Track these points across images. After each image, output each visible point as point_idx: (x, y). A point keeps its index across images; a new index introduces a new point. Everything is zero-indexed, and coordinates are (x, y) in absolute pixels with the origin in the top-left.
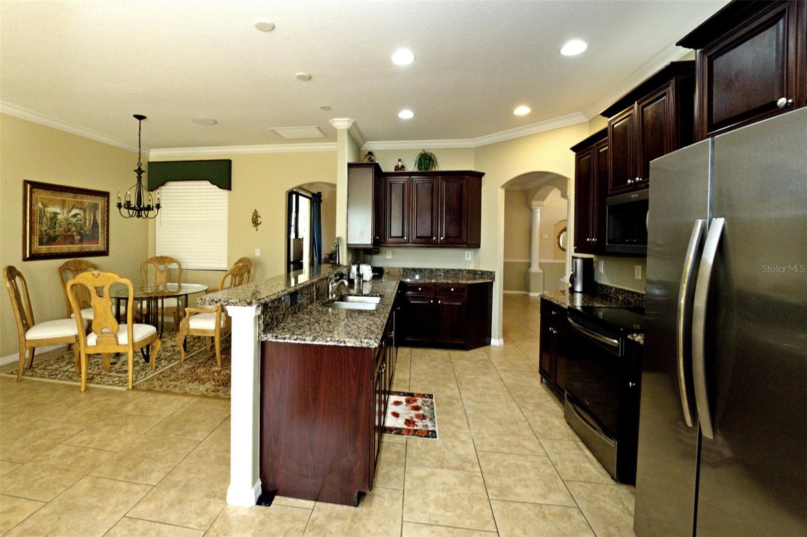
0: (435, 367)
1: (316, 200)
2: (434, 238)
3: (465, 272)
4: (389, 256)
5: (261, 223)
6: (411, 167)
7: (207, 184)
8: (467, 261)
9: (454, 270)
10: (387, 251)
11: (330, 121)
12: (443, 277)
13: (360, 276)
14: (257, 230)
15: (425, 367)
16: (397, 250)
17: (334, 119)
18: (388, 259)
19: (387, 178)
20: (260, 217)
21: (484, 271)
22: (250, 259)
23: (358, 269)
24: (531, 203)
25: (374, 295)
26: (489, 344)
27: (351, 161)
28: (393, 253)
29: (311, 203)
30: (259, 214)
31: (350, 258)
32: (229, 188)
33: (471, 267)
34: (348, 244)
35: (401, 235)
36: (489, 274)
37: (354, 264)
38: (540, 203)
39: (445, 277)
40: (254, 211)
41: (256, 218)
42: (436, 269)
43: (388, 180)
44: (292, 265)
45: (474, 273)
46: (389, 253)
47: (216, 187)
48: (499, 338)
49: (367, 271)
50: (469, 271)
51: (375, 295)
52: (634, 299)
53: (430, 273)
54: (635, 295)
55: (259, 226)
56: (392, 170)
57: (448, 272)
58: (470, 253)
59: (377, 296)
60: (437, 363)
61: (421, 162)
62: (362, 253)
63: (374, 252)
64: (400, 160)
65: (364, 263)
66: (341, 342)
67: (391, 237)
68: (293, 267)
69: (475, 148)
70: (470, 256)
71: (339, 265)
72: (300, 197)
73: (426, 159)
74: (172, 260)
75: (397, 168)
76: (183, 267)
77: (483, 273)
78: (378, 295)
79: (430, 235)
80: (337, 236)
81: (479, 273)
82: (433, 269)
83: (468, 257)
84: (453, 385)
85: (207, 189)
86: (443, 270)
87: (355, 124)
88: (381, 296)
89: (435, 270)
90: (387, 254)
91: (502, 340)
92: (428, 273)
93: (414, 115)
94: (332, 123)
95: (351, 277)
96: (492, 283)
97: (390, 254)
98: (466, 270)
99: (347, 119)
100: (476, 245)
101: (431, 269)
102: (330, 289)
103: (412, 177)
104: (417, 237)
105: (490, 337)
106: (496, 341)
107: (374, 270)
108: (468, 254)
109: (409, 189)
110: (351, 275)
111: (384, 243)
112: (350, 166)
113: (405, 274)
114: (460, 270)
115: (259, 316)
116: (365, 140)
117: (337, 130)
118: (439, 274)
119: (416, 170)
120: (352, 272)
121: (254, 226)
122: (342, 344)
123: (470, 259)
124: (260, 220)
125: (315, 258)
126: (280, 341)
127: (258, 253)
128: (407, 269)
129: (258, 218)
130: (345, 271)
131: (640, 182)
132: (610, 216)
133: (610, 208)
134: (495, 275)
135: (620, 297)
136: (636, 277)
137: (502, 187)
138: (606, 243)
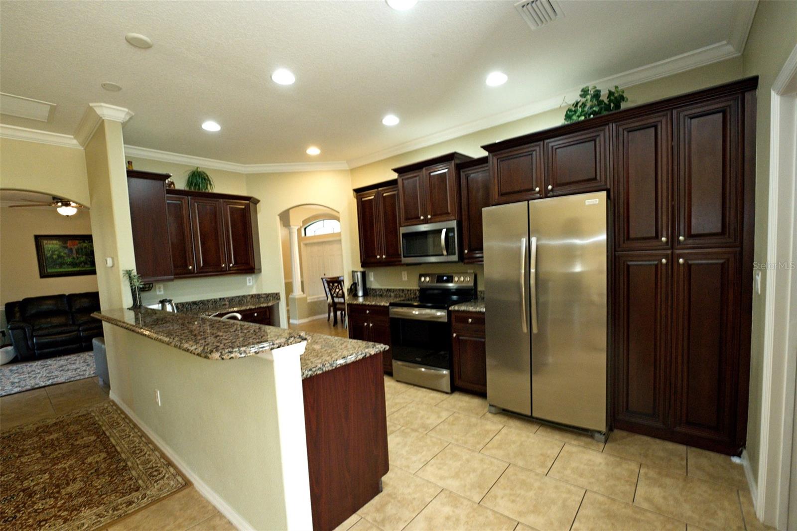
3: (249, 297)
4: (160, 291)
8: (249, 286)
9: (239, 297)
10: (158, 286)
12: (227, 306)
18: (159, 295)
28: (166, 288)
33: (254, 291)
35: (184, 265)
36: (273, 295)
39: (232, 306)
42: (220, 299)
45: (258, 296)
46: (160, 288)
50: (253, 296)
53: (214, 304)
54: (405, 291)
57: (233, 299)
58: (251, 278)
69: (246, 174)
70: (251, 281)
77: (268, 295)
79: (218, 263)
81: (264, 296)
82: (216, 299)
83: (250, 282)
86: (228, 298)
89: (219, 300)
90: (157, 290)
92: (212, 304)
93: (222, 129)
94: (96, 109)
96: (278, 304)
97: (162, 289)
98: (249, 295)
100: (257, 270)
101: (214, 299)
103: (189, 197)
104: (204, 265)
108: (249, 280)
109: (189, 210)
113: (185, 309)
114: (244, 296)
117: (104, 120)
118: (223, 303)
123: (251, 284)
128: (187, 303)
131: (430, 219)
132: (404, 240)
133: (403, 235)
134: (279, 296)
135: (392, 294)
136: (404, 279)
137: (279, 215)
138: (401, 257)
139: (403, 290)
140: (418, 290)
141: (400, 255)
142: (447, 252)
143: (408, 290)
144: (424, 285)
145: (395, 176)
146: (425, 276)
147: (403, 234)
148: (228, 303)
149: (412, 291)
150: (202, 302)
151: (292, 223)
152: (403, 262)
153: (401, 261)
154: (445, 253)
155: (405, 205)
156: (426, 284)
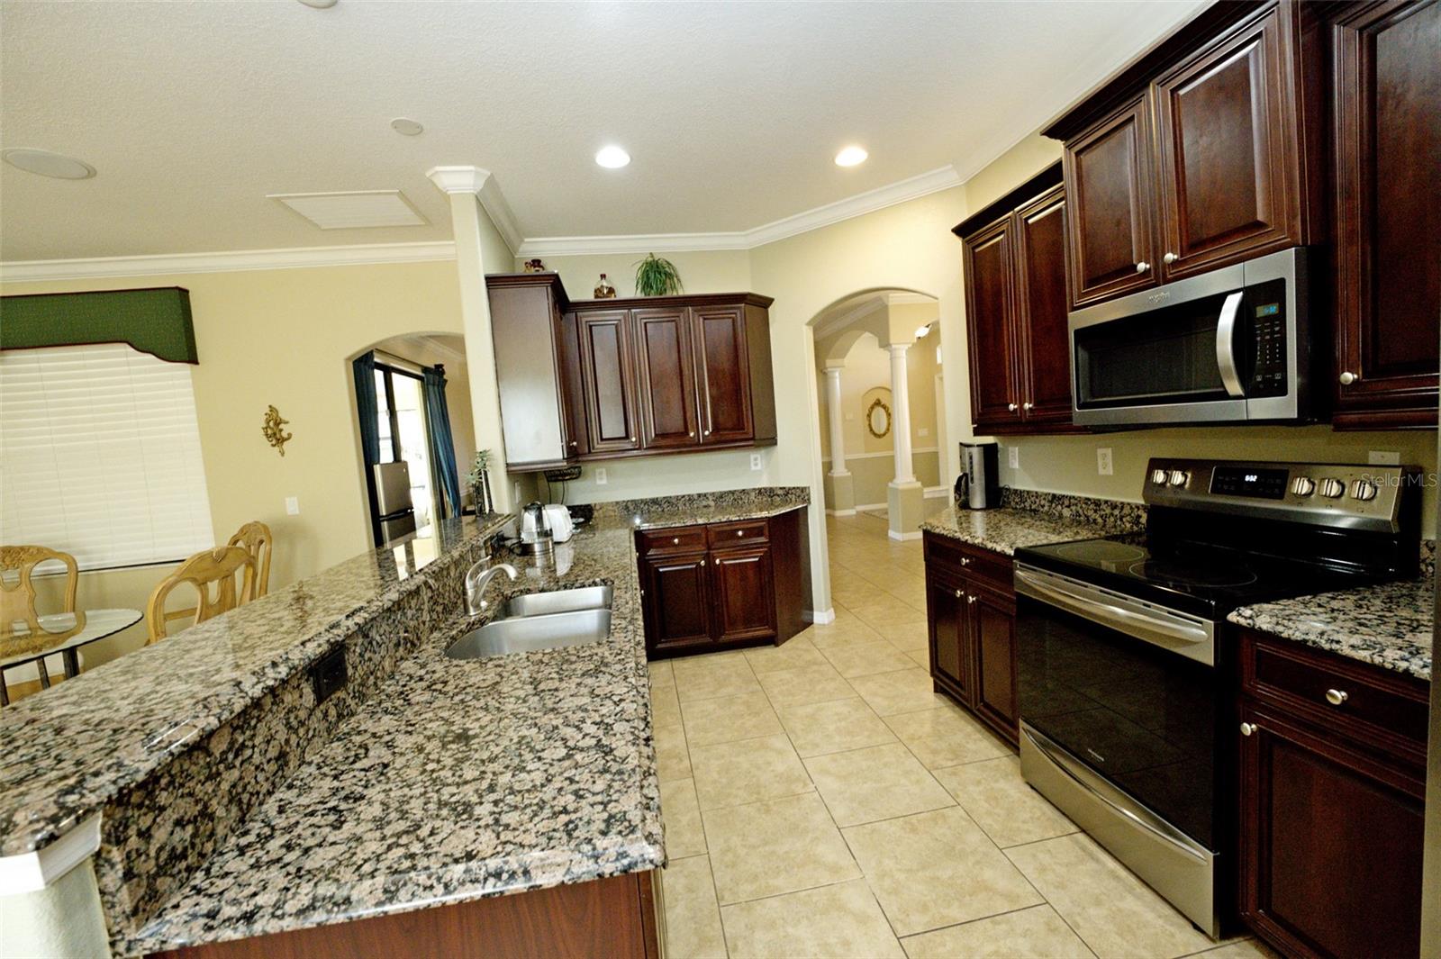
0: (731, 699)
1: (433, 380)
2: (692, 434)
3: (753, 494)
4: (601, 479)
5: (290, 436)
6: (628, 289)
7: (122, 354)
8: (755, 471)
9: (733, 492)
10: (598, 471)
11: (428, 174)
12: (712, 509)
13: (545, 534)
14: (283, 454)
15: (710, 707)
16: (618, 466)
17: (438, 168)
18: (599, 486)
19: (579, 314)
20: (287, 423)
21: (790, 489)
22: (268, 525)
23: (539, 519)
24: (825, 363)
25: (587, 583)
26: (810, 623)
27: (495, 271)
28: (609, 474)
29: (423, 387)
30: (282, 415)
31: (518, 494)
32: (193, 360)
33: (764, 483)
34: (508, 465)
35: (623, 435)
36: (799, 492)
37: (526, 509)
38: (839, 361)
39: (720, 509)
40: (268, 410)
41: (277, 424)
42: (699, 495)
43: (584, 320)
44: (385, 525)
45: (771, 492)
46: (601, 473)
47: (151, 357)
48: (826, 610)
49: (558, 519)
50: (760, 492)
51: (591, 580)
52: (1103, 513)
53: (688, 505)
54: (1103, 506)
55: (285, 443)
56: (590, 297)
57: (722, 497)
58: (759, 456)
59: (595, 584)
60: (731, 690)
61: (648, 278)
62: (543, 483)
63: (569, 474)
64: (603, 276)
65: (551, 500)
66: (513, 875)
67: (602, 439)
68: (389, 527)
69: (750, 250)
70: (759, 461)
71: (492, 515)
72: (395, 376)
73: (656, 272)
74: (42, 554)
75: (598, 292)
76: (81, 566)
77: (787, 492)
78: (598, 580)
79: (683, 430)
80: (480, 448)
81: (780, 492)
82: (692, 496)
83: (756, 465)
84: (779, 742)
85: (128, 364)
86: (713, 495)
87: (491, 182)
88: (604, 582)
89: (696, 497)
90: (598, 477)
91: (832, 610)
92: (685, 505)
93: (632, 159)
94: (435, 180)
95: (526, 538)
96: (806, 508)
97: (604, 476)
98: (754, 489)
99: (471, 168)
100: (768, 440)
101: (689, 496)
102: (470, 592)
103: (633, 311)
104: (656, 435)
105: (811, 608)
106: (822, 616)
107: (575, 511)
108: (756, 459)
109: (631, 336)
110: (523, 536)
111: (590, 452)
112: (491, 281)
114: (743, 491)
115: (98, 855)
116: (522, 234)
117: (449, 196)
118: (704, 503)
119: (639, 295)
120: (525, 527)
121: (273, 445)
122: (519, 886)
123: (759, 467)
124: (286, 430)
125: (446, 498)
126: (228, 934)
127: (292, 507)
128: (642, 501)
129: (281, 426)
130: (508, 529)
131: (1175, 263)
132: (1079, 348)
133: (1080, 333)
134: (809, 495)
135: (1066, 512)
136: (1102, 472)
137: (809, 324)
138: (1070, 408)
139: (1097, 503)
140: (1144, 508)
141: (1070, 399)
142: (1243, 382)
143: (1114, 506)
144: (1167, 499)
145: (1056, 151)
146: (1168, 465)
147: (1077, 332)
148: (712, 504)
149: (1127, 510)
150: (668, 500)
151: (894, 337)
152: (1077, 422)
153: (1070, 419)
154: (1234, 387)
155: (1085, 237)
156: (1171, 495)
